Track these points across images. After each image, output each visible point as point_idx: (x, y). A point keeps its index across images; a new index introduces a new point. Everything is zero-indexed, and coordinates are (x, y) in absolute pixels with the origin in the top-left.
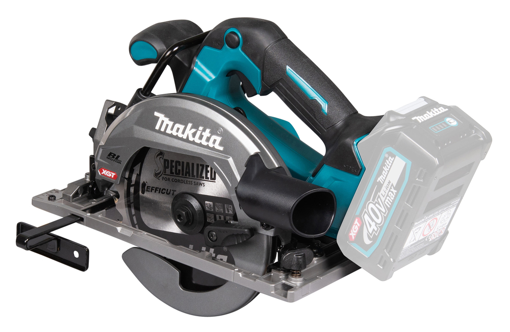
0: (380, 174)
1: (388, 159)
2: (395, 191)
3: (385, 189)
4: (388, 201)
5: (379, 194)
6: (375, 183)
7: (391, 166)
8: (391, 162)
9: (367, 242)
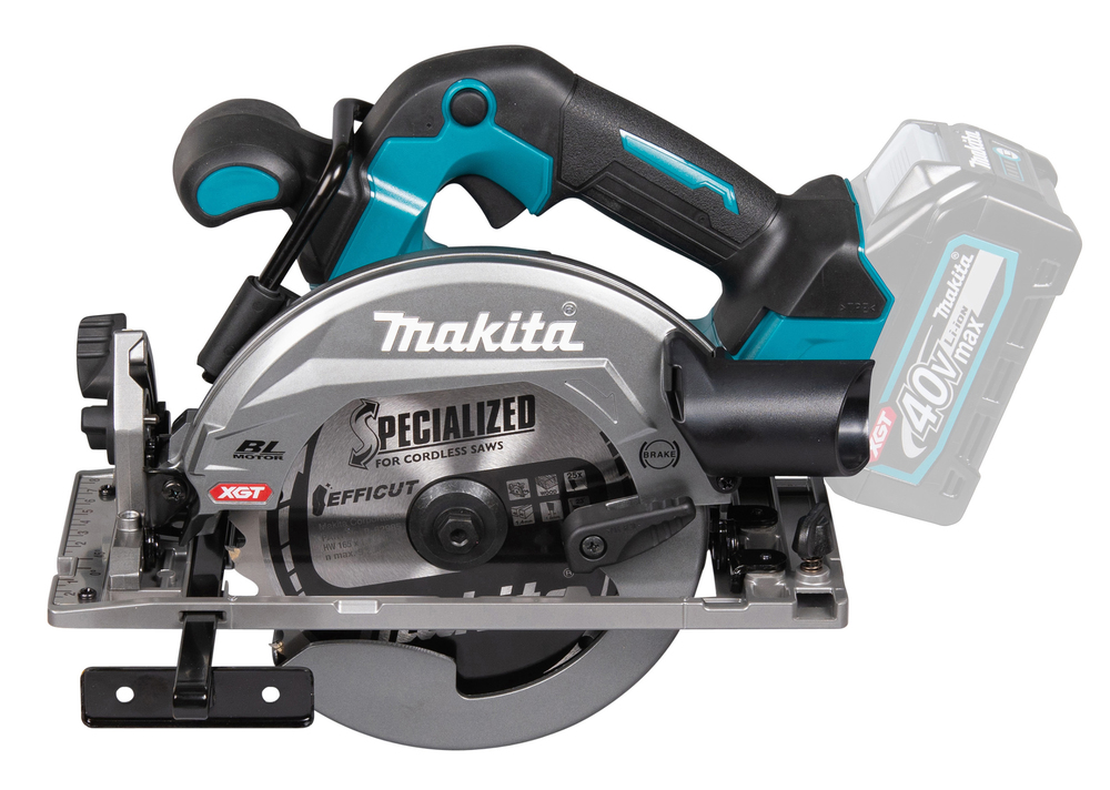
0: (940, 296)
1: (958, 262)
2: (978, 326)
3: (953, 328)
4: (961, 354)
5: (941, 342)
6: (928, 319)
7: (967, 276)
8: (967, 266)
9: (911, 451)
